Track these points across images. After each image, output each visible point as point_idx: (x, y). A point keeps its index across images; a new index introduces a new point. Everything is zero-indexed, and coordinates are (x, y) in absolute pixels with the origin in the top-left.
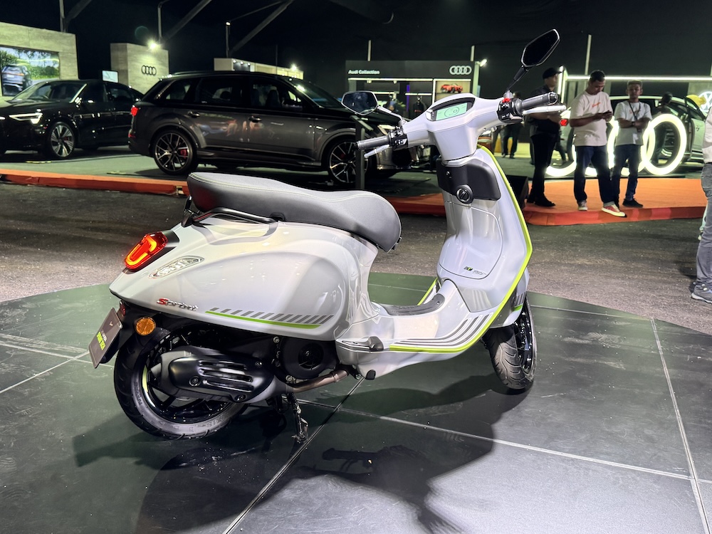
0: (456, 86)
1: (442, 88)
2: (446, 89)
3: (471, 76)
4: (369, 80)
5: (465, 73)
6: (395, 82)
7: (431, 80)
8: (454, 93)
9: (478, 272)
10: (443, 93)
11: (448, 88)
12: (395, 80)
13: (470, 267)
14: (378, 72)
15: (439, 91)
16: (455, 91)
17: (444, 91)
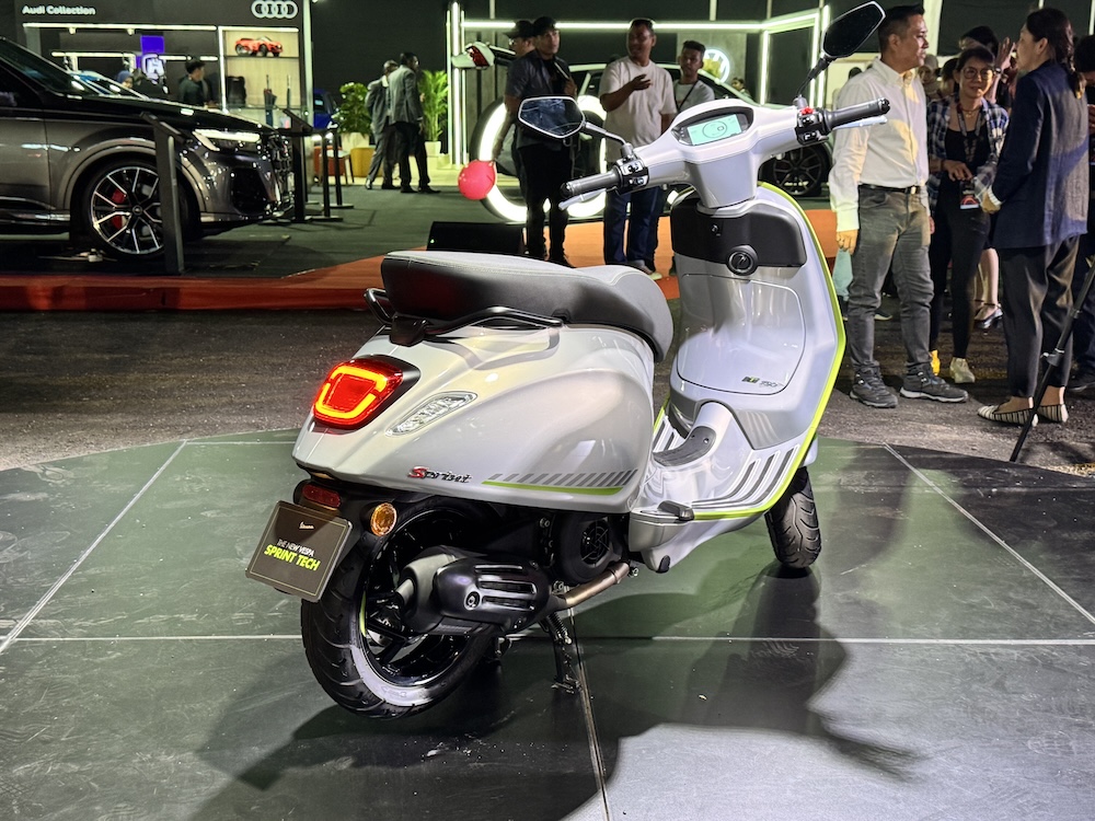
0: (268, 42)
1: (238, 46)
2: (247, 47)
3: (297, 22)
4: (72, 27)
5: (285, 14)
6: (131, 32)
7: (214, 28)
8: (265, 55)
9: (768, 384)
10: (241, 56)
11: (253, 45)
12: (130, 28)
13: (753, 377)
14: (92, 11)
15: (232, 51)
16: (267, 51)
17: (244, 51)
